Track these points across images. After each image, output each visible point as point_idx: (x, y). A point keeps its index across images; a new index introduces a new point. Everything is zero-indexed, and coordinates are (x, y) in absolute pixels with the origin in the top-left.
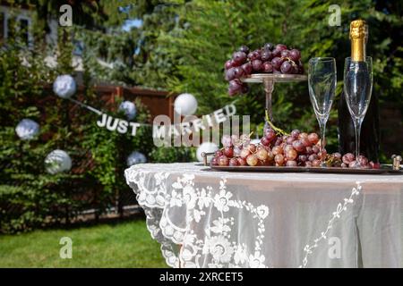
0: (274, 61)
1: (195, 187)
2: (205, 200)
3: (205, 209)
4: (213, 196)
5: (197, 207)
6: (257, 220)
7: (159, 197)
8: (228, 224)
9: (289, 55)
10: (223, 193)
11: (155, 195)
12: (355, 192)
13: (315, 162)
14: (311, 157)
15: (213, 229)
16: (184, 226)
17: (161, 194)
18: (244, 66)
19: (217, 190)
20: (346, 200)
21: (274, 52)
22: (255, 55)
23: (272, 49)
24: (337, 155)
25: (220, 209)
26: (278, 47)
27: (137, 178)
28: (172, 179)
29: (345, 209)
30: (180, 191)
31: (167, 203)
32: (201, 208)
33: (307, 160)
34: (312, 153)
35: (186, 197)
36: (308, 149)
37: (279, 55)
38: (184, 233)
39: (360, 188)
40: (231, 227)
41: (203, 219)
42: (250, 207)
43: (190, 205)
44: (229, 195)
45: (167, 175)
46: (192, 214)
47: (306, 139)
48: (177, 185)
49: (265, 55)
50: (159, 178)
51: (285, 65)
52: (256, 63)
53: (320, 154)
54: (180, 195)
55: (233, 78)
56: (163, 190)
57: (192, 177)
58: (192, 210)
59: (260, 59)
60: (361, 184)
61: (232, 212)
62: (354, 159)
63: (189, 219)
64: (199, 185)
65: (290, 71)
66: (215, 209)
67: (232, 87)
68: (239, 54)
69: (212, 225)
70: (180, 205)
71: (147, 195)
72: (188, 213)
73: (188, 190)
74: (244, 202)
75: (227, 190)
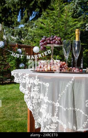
0: (53, 41)
1: (29, 78)
2: (32, 81)
3: (32, 84)
4: (34, 80)
5: (29, 83)
6: (46, 87)
7: (20, 80)
8: (38, 88)
9: (58, 39)
10: (36, 79)
11: (19, 79)
12: (73, 80)
13: (64, 70)
14: (63, 69)
15: (34, 90)
16: (26, 89)
17: (20, 79)
18: (45, 42)
19: (35, 78)
20: (70, 82)
21: (54, 38)
22: (48, 39)
23: (53, 37)
24: (71, 68)
25: (36, 84)
26: (55, 37)
27: (14, 74)
28: (23, 75)
29: (70, 84)
30: (25, 78)
31: (21, 82)
32: (30, 83)
33: (62, 69)
34: (64, 67)
35: (26, 80)
36: (62, 66)
37: (55, 39)
38: (26, 90)
39: (74, 78)
40: (39, 89)
41: (31, 86)
42: (44, 83)
43: (28, 83)
44: (38, 80)
45: (22, 74)
46: (28, 85)
47: (62, 63)
48: (24, 77)
49: (51, 39)
50: (19, 74)
51: (56, 42)
52: (48, 41)
53: (66, 68)
54: (25, 80)
55: (42, 45)
56: (21, 78)
57: (28, 74)
58: (28, 84)
59: (49, 40)
60: (74, 77)
61: (39, 85)
62: (75, 69)
63: (27, 86)
64: (30, 77)
65: (58, 44)
66: (34, 84)
67: (41, 48)
68: (43, 39)
69: (34, 88)
70: (25, 82)
71: (16, 79)
72: (27, 85)
73: (27, 78)
74: (42, 82)
75: (38, 78)
